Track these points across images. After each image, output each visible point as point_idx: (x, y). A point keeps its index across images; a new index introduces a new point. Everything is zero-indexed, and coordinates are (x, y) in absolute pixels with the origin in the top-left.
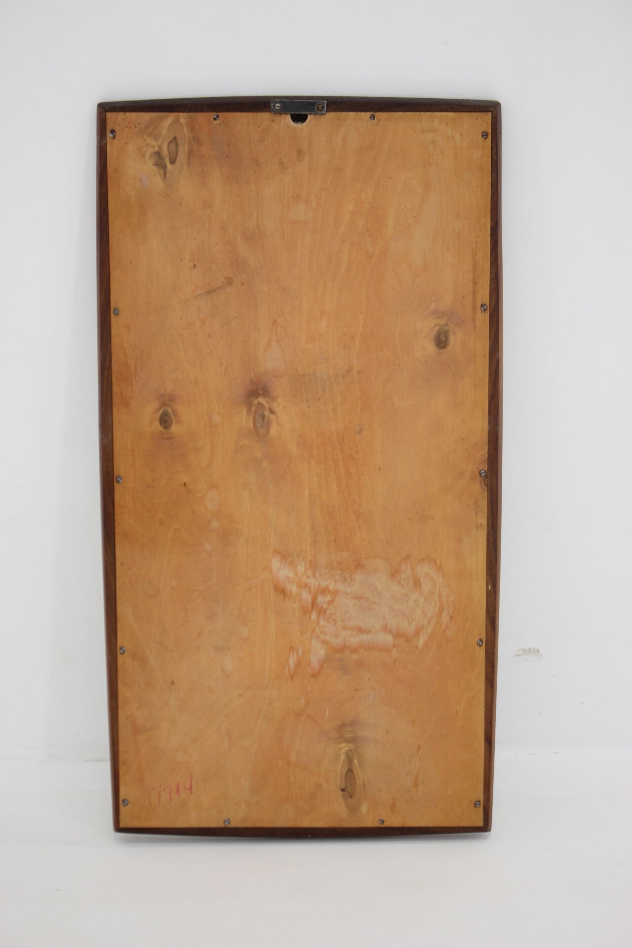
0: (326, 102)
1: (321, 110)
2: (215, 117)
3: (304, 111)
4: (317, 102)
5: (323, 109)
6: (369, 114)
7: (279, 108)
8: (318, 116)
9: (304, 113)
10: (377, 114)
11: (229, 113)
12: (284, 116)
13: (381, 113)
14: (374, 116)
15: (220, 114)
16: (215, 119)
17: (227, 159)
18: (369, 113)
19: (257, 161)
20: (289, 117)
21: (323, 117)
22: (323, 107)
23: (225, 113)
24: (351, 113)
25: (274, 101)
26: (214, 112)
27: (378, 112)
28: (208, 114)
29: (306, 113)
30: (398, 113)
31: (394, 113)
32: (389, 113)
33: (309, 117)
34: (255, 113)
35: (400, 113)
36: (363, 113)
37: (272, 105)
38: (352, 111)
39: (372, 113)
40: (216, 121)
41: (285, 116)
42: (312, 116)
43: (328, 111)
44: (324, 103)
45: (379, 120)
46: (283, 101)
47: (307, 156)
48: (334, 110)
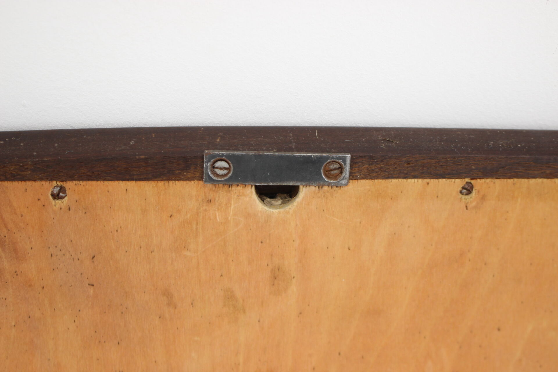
0: (349, 156)
1: (335, 177)
2: (56, 190)
3: (292, 179)
4: (327, 158)
5: (341, 172)
6: (458, 183)
7: (225, 172)
8: (326, 188)
9: (291, 184)
10: (479, 184)
11: (94, 183)
12: (237, 190)
13: (488, 180)
14: (472, 187)
15: (69, 185)
16: (56, 196)
17: (91, 291)
18: (458, 181)
19: (167, 294)
20: (250, 192)
21: (338, 193)
22: (341, 169)
23: (83, 183)
24: (411, 181)
25: (213, 156)
26: (51, 180)
27: (481, 178)
28: (38, 184)
29: (297, 184)
30: (532, 181)
31: (523, 180)
32: (510, 181)
33: (304, 192)
34: (161, 184)
35: (539, 180)
36: (443, 181)
37: (207, 165)
38: (414, 177)
39: (467, 180)
40: (58, 202)
41: (240, 188)
42: (313, 189)
43: (352, 177)
44: (344, 160)
45: (483, 198)
46: (238, 156)
47: (294, 281)
48: (369, 176)
